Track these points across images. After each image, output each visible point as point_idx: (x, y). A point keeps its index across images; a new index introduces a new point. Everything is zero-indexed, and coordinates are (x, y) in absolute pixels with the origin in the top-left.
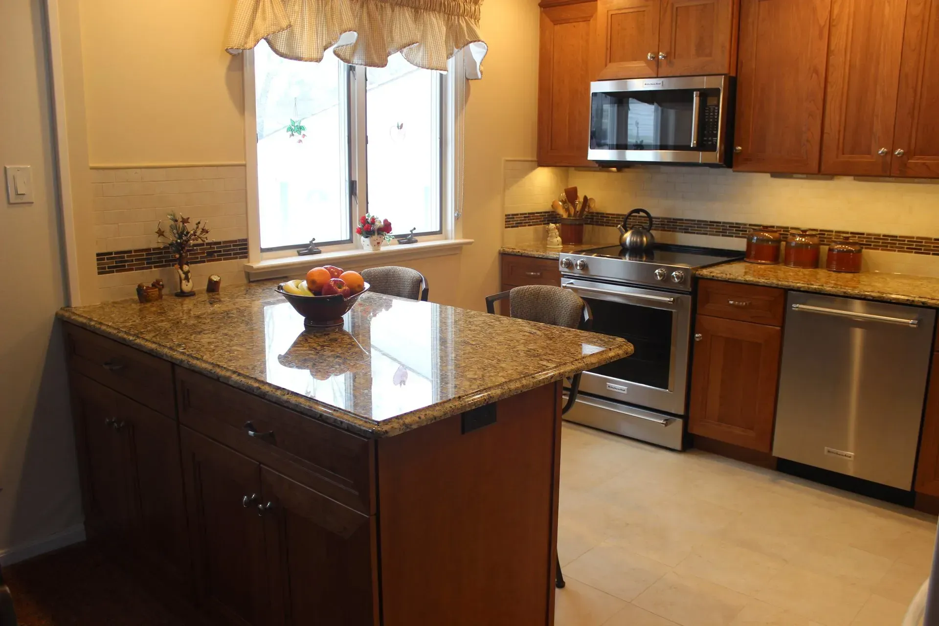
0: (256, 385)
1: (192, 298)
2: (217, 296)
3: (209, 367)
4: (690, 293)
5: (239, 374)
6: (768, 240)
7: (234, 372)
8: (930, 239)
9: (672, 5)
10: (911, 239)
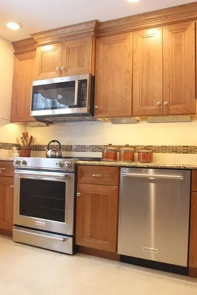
4: (74, 172)
6: (112, 150)
8: (181, 146)
9: (67, 47)
10: (173, 147)
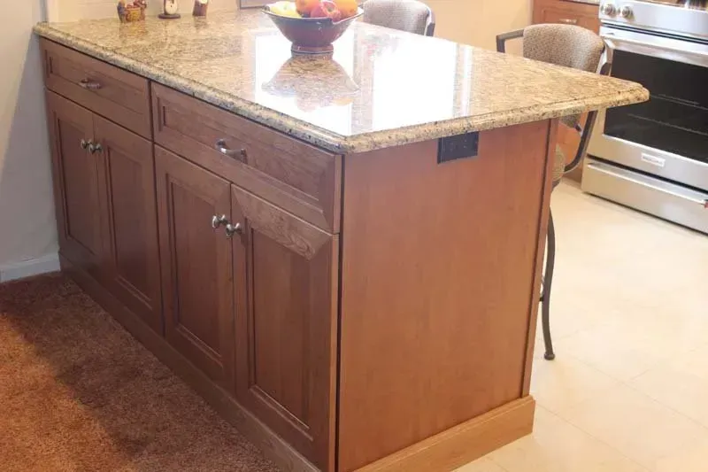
0: (230, 100)
1: (177, 20)
2: (203, 20)
3: (185, 83)
5: (214, 90)
7: (209, 88)
